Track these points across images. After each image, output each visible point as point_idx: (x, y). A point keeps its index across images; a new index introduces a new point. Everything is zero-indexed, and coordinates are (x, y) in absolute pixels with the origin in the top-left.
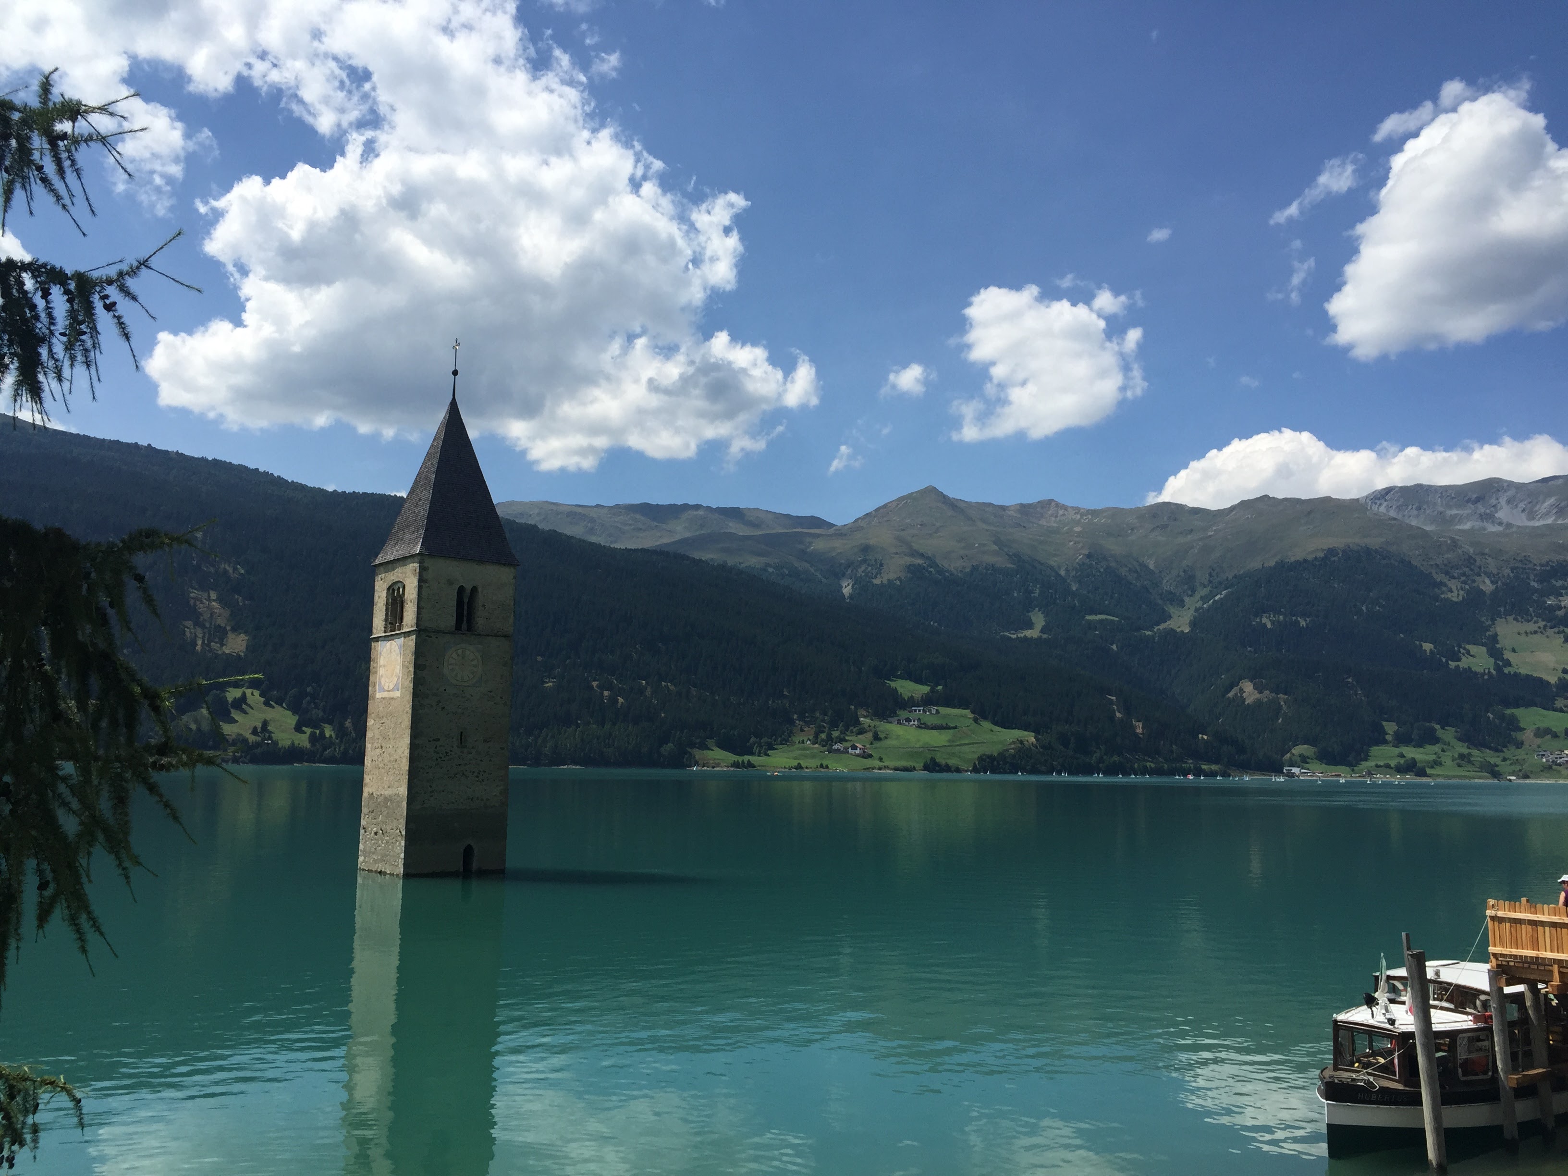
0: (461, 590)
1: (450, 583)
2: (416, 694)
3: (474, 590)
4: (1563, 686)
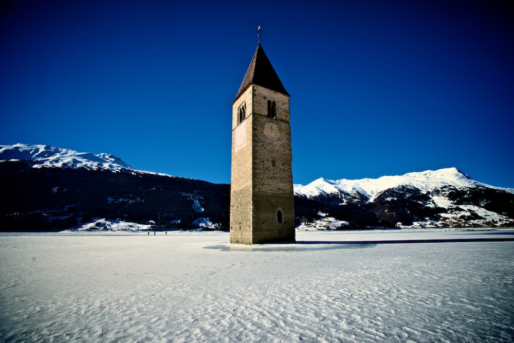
0: (269, 102)
1: (265, 98)
2: (254, 141)
3: (274, 103)
4: (449, 209)
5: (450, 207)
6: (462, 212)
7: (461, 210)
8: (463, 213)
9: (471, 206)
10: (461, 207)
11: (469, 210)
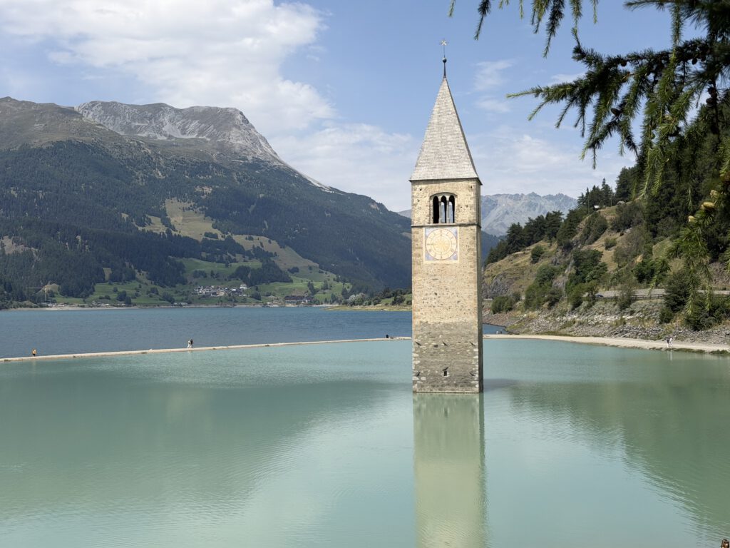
2: (477, 262)
4: (206, 244)
5: (209, 239)
6: (238, 257)
7: (238, 249)
8: (240, 262)
9: (264, 239)
10: (240, 239)
11: (258, 253)
